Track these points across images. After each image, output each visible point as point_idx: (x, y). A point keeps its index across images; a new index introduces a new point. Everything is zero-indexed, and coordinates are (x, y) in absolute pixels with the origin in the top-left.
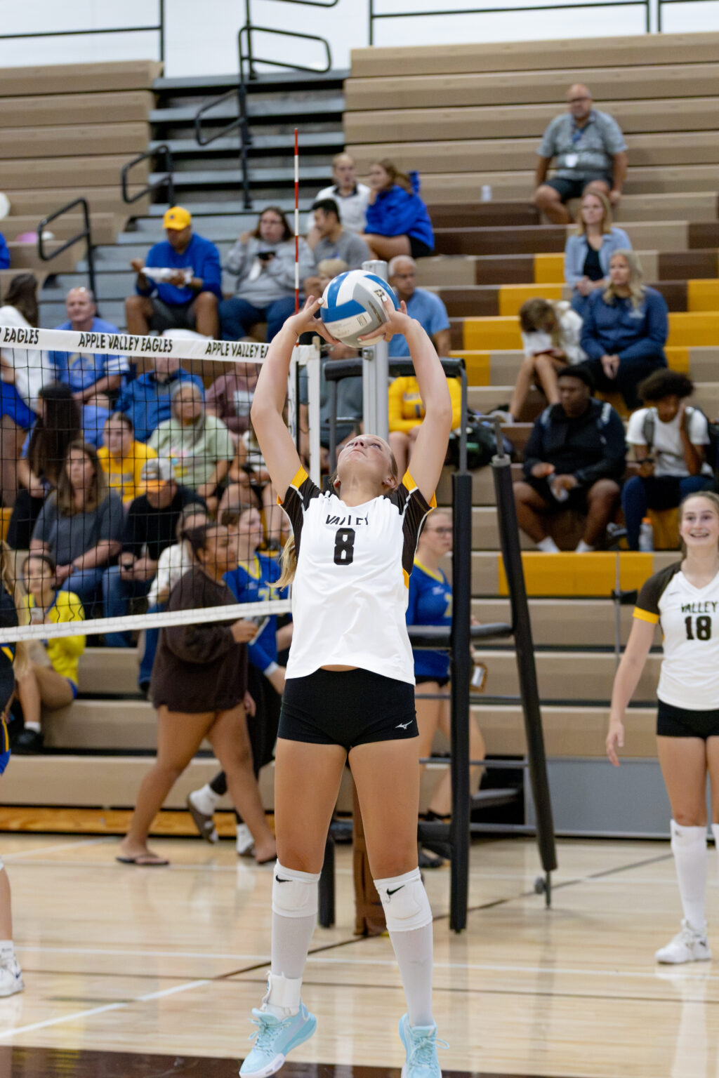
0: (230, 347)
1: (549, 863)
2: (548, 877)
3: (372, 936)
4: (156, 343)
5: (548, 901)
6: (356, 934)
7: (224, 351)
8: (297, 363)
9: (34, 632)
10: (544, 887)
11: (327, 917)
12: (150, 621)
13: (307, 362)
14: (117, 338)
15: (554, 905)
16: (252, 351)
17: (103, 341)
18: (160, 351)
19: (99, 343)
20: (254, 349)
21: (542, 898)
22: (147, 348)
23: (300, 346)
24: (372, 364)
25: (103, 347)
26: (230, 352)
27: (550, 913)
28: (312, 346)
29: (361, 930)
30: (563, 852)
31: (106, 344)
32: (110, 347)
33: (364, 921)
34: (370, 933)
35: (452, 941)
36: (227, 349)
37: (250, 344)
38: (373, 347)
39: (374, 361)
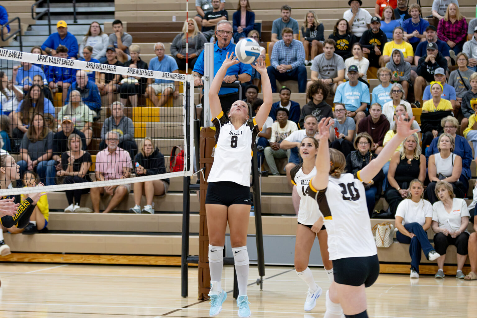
1: (262, 273)
2: (261, 279)
5: (261, 288)
6: (199, 300)
7: (167, 76)
8: (187, 81)
10: (260, 282)
11: (185, 293)
13: (190, 81)
14: (138, 70)
15: (263, 289)
16: (175, 76)
17: (134, 71)
21: (259, 286)
22: (147, 74)
23: (188, 75)
25: (134, 73)
26: (169, 77)
27: (262, 292)
28: (192, 75)
29: (201, 298)
30: (267, 270)
31: (135, 72)
33: (203, 294)
34: (205, 299)
37: (175, 74)
38: (208, 76)
39: (209, 81)
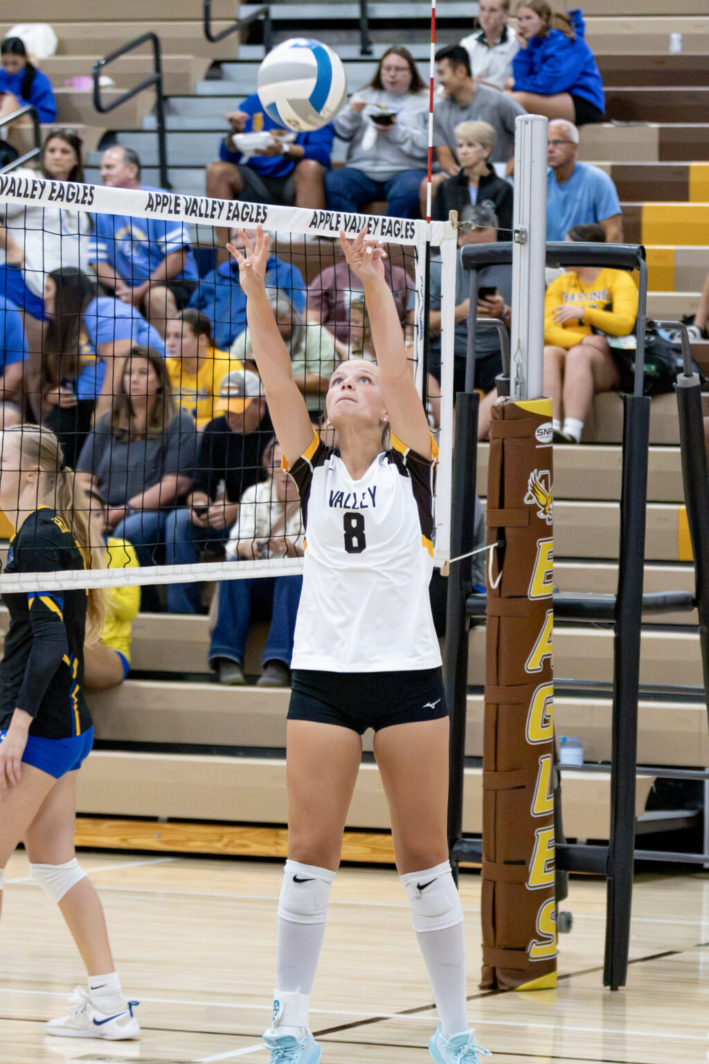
0: (341, 219)
3: (503, 991)
4: (246, 210)
6: (482, 987)
7: (334, 225)
8: (428, 243)
9: (76, 580)
12: (228, 570)
13: (441, 243)
14: (195, 201)
16: (369, 225)
17: (177, 205)
18: (251, 220)
19: (172, 208)
20: (372, 223)
22: (234, 216)
23: (432, 222)
24: (525, 248)
25: (177, 212)
26: (342, 226)
28: (448, 223)
29: (490, 982)
31: (182, 209)
32: (186, 213)
33: (494, 969)
34: (501, 987)
35: (606, 999)
36: (338, 222)
37: (368, 216)
38: (526, 227)
39: (527, 245)
